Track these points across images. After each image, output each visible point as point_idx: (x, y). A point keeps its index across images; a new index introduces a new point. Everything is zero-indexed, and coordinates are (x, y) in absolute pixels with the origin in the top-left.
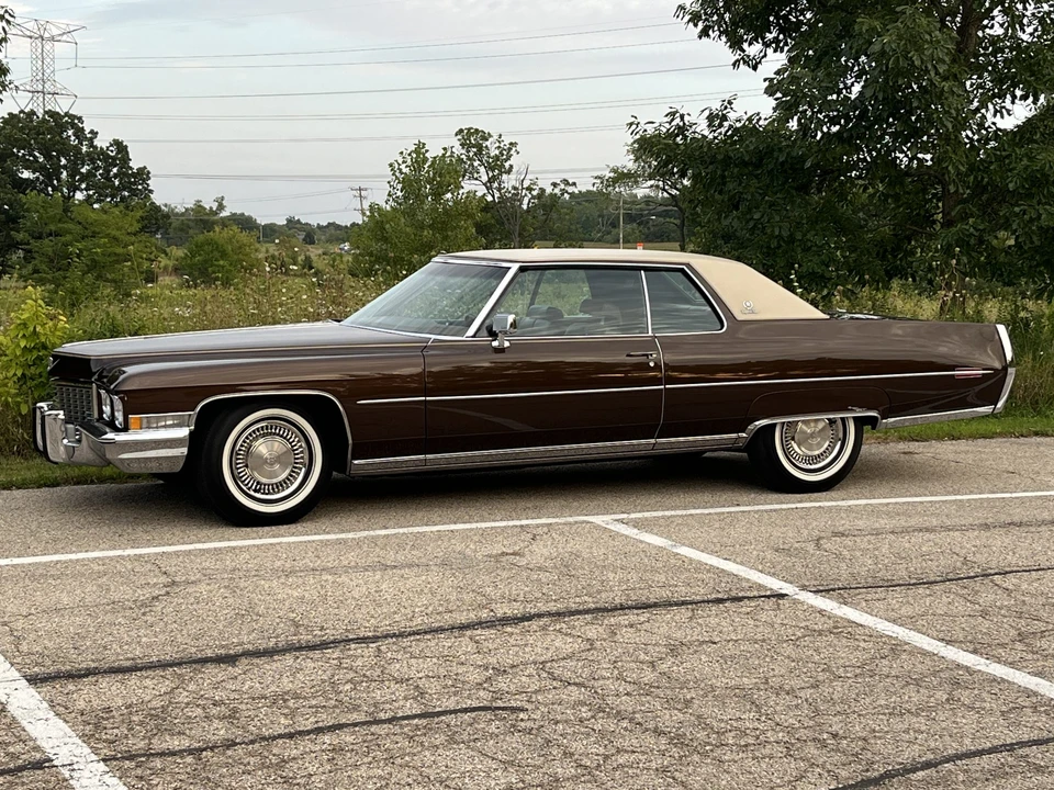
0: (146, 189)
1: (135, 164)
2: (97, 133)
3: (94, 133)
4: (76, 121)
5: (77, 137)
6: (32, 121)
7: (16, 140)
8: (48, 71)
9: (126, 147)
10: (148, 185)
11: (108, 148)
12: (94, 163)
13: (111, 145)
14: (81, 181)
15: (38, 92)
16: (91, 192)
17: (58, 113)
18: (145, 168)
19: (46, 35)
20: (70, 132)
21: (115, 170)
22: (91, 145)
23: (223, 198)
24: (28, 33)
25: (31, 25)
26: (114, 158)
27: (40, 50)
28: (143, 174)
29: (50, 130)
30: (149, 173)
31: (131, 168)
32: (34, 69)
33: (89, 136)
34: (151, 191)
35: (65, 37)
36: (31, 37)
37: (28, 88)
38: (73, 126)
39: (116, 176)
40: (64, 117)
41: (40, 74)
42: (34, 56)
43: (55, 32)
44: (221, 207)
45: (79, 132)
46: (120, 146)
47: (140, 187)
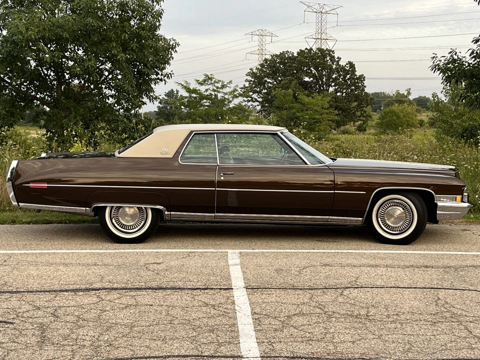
0: (363, 85)
1: (358, 73)
2: (341, 58)
3: (339, 58)
4: (331, 53)
5: (331, 60)
6: (311, 53)
7: (303, 63)
8: (324, 28)
9: (354, 65)
10: (364, 83)
11: (345, 65)
12: (338, 73)
13: (347, 64)
14: (332, 82)
15: (319, 39)
16: (336, 87)
17: (323, 49)
18: (363, 75)
19: (324, 11)
20: (328, 59)
21: (348, 76)
22: (338, 64)
23: (410, 89)
24: (315, 10)
25: (316, 7)
26: (348, 71)
27: (320, 18)
28: (362, 78)
29: (319, 58)
30: (365, 77)
31: (356, 75)
32: (317, 27)
33: (337, 60)
34: (365, 87)
35: (332, 12)
36: (316, 12)
37: (314, 37)
38: (330, 55)
39: (349, 79)
40: (325, 51)
41: (320, 30)
42: (317, 22)
43: (328, 9)
44: (409, 93)
45: (332, 58)
46: (351, 65)
47: (360, 85)
